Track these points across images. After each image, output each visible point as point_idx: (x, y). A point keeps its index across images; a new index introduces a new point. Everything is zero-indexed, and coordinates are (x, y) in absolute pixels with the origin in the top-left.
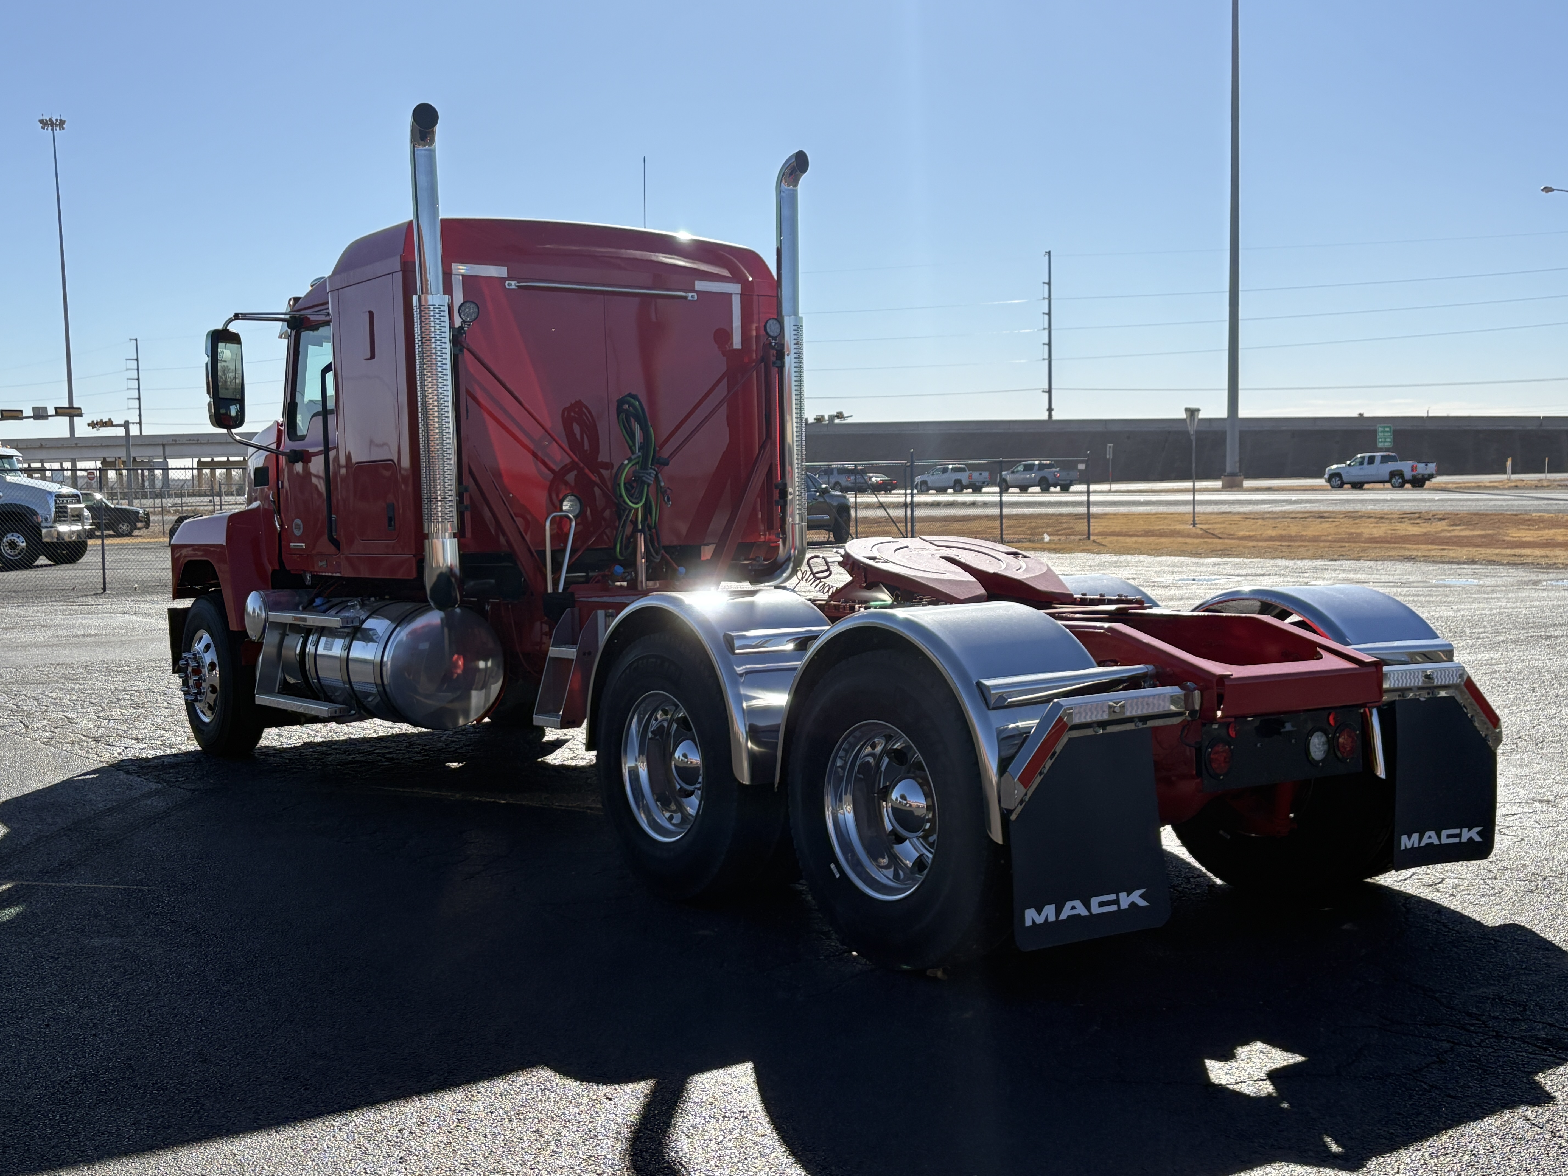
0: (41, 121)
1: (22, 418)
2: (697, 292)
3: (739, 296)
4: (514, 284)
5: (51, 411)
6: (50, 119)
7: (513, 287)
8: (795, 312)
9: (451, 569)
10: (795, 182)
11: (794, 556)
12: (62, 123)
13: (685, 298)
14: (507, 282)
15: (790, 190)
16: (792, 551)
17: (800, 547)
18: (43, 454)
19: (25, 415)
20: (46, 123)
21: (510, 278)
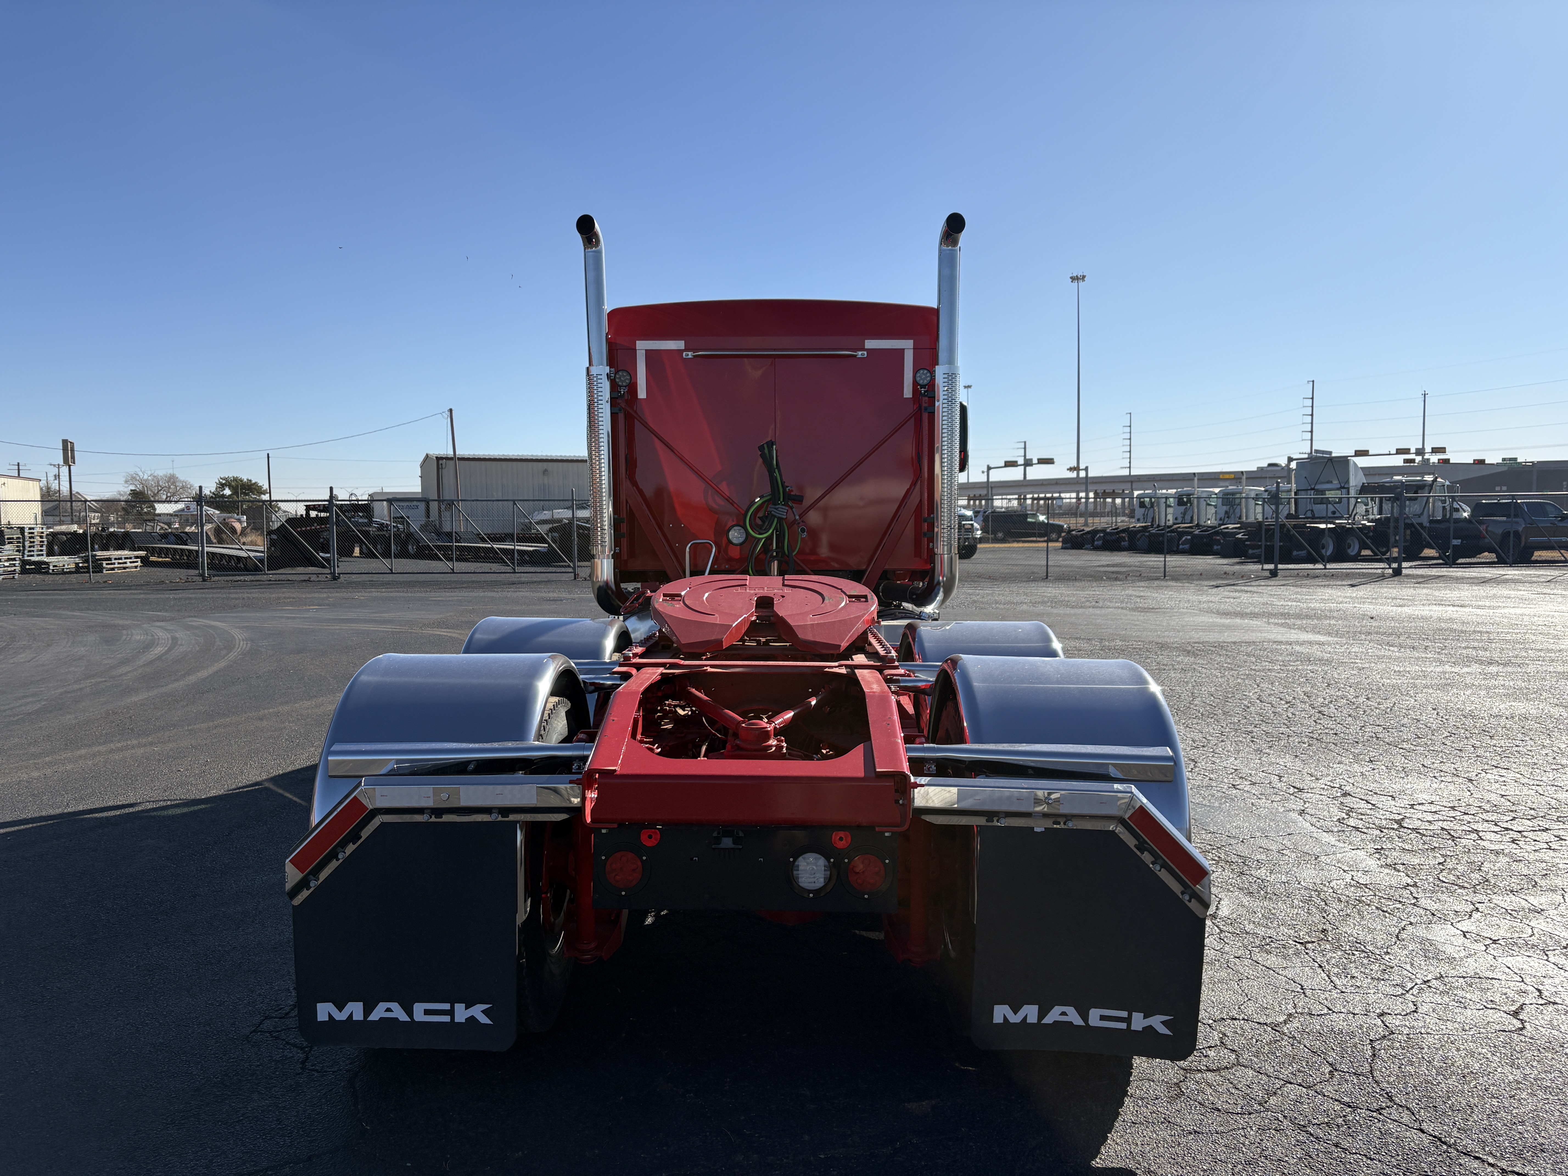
0: (1071, 278)
1: (1017, 466)
2: (867, 350)
3: (912, 350)
4: (690, 354)
5: (1035, 461)
6: (1077, 276)
7: (690, 356)
8: (951, 361)
9: (607, 583)
10: (955, 243)
11: (943, 581)
12: (1084, 277)
13: (855, 356)
14: (684, 353)
15: (950, 250)
16: (941, 578)
17: (949, 575)
18: (1058, 488)
19: (1019, 463)
20: (1073, 279)
21: (686, 350)
